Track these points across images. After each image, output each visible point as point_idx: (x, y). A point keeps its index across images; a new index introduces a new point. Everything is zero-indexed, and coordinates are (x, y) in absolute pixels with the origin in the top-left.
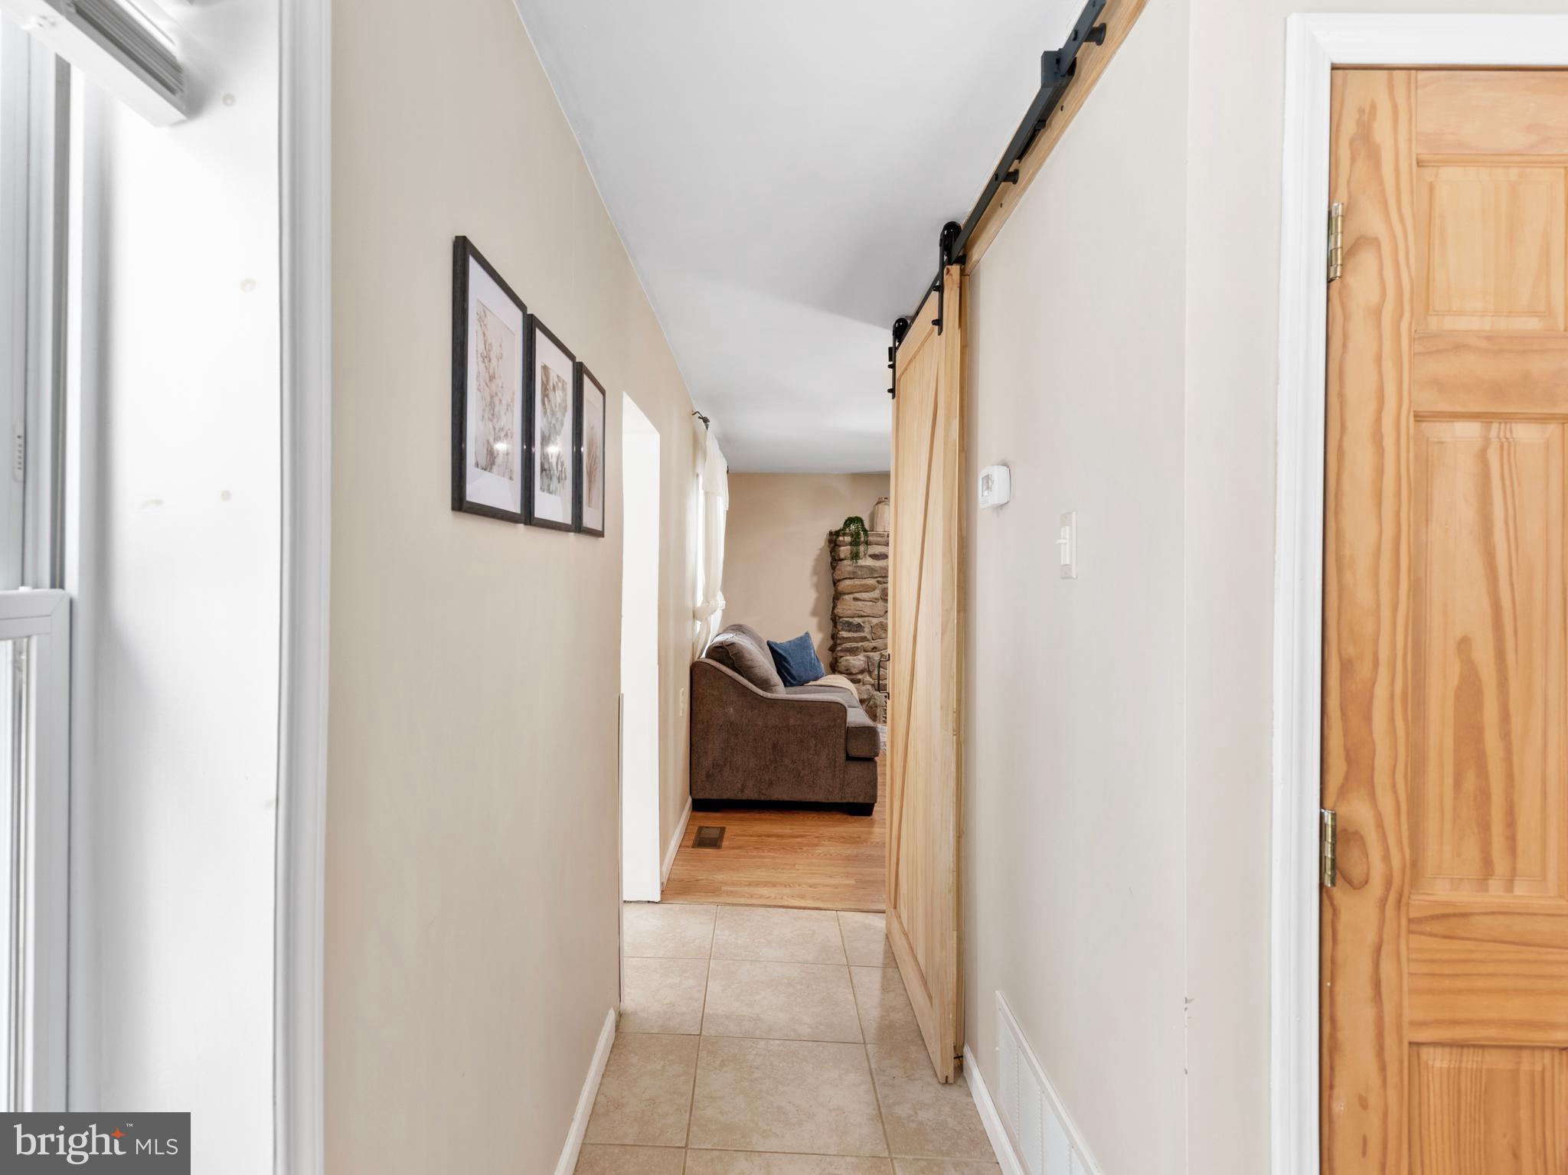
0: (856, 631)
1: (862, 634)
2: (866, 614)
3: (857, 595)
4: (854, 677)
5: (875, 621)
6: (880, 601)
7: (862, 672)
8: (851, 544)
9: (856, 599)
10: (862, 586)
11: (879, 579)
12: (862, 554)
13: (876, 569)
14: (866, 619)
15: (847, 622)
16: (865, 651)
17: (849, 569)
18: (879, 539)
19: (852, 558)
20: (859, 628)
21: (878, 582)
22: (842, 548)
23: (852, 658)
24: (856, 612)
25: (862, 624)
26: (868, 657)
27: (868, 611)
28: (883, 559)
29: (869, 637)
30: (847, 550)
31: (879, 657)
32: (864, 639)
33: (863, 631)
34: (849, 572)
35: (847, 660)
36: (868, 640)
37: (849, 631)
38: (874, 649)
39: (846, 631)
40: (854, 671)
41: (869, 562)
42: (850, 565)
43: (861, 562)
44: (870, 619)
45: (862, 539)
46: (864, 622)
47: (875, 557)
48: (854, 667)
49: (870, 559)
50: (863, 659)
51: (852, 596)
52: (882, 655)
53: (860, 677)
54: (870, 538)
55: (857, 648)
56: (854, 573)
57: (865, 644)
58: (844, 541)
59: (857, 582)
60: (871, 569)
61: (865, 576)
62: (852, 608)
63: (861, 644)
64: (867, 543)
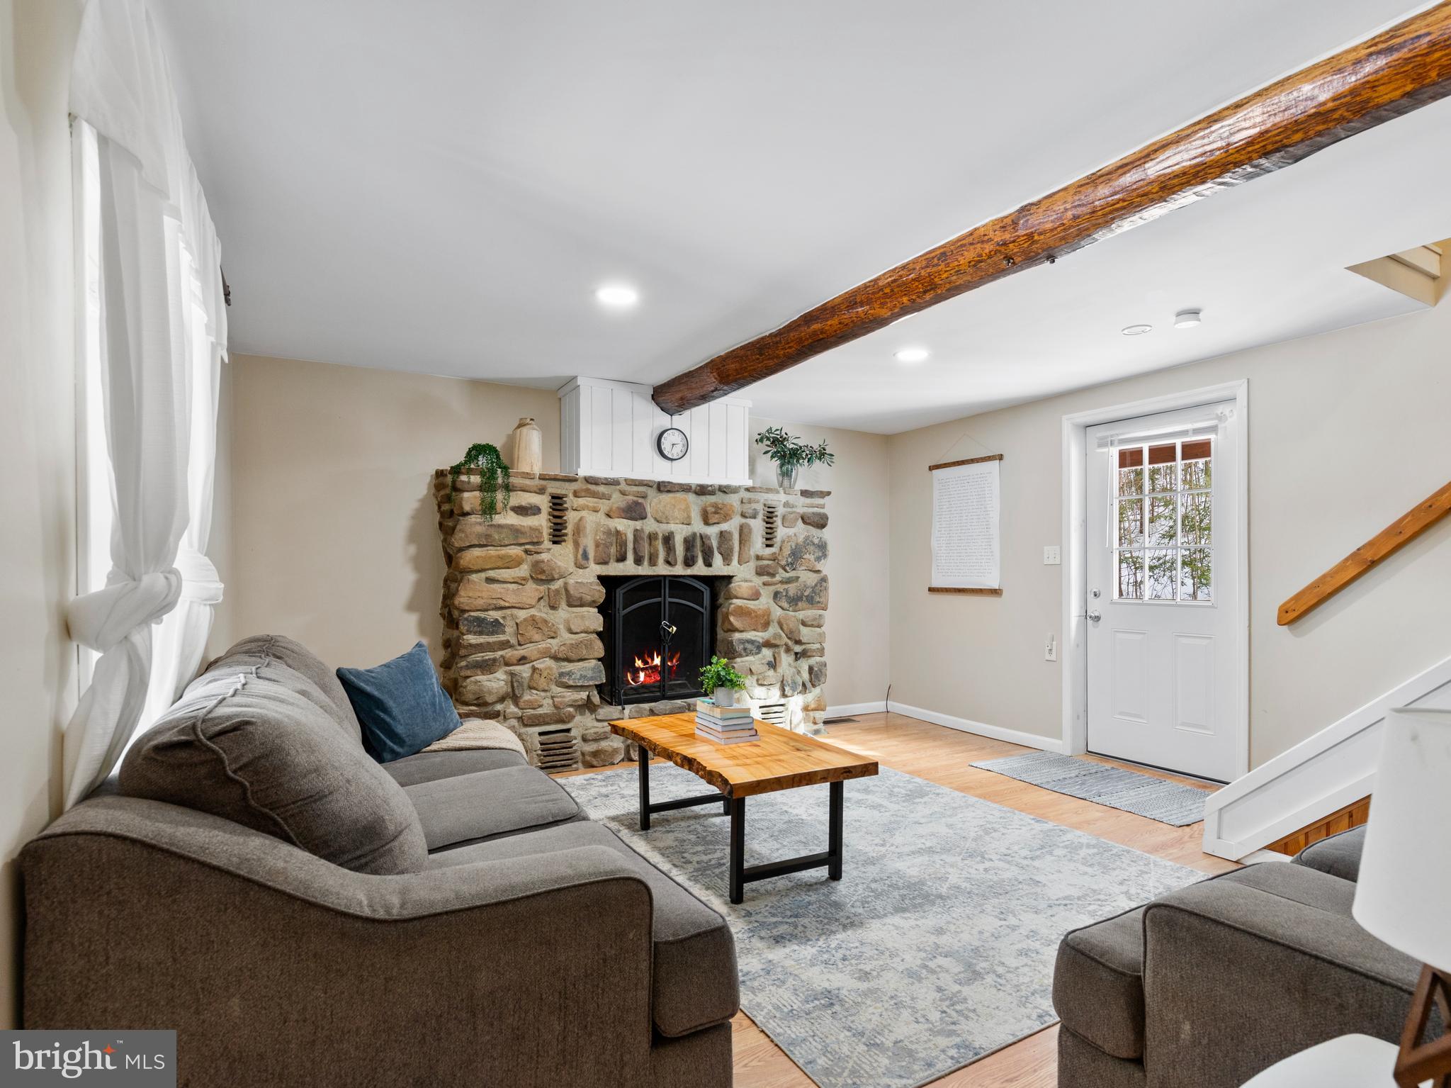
0: (492, 633)
1: (502, 638)
2: (507, 605)
3: (491, 574)
4: (490, 708)
5: (522, 615)
6: (530, 582)
7: (502, 699)
8: (481, 488)
9: (490, 580)
10: (501, 557)
11: (528, 547)
12: (499, 505)
13: (523, 529)
14: (508, 612)
15: (477, 619)
16: (507, 664)
17: (479, 529)
18: (528, 482)
19: (484, 513)
20: (496, 626)
21: (526, 551)
22: (466, 495)
23: (485, 677)
24: (491, 601)
25: (501, 621)
26: (512, 674)
27: (511, 599)
28: (534, 514)
29: (513, 641)
30: (475, 497)
31: (530, 671)
32: (505, 645)
33: (504, 632)
34: (479, 536)
35: (476, 682)
36: (512, 647)
37: (481, 633)
38: (523, 660)
39: (475, 633)
40: (490, 699)
41: (511, 519)
42: (480, 524)
43: (498, 519)
44: (515, 611)
45: (500, 481)
46: (504, 618)
47: (522, 510)
48: (490, 693)
49: (512, 513)
50: (504, 677)
51: (483, 575)
52: (534, 669)
53: (499, 707)
54: (513, 480)
55: (494, 660)
56: (488, 536)
57: (508, 653)
58: (469, 482)
59: (492, 551)
60: (516, 531)
61: (507, 543)
62: (484, 595)
63: (500, 653)
64: (508, 488)
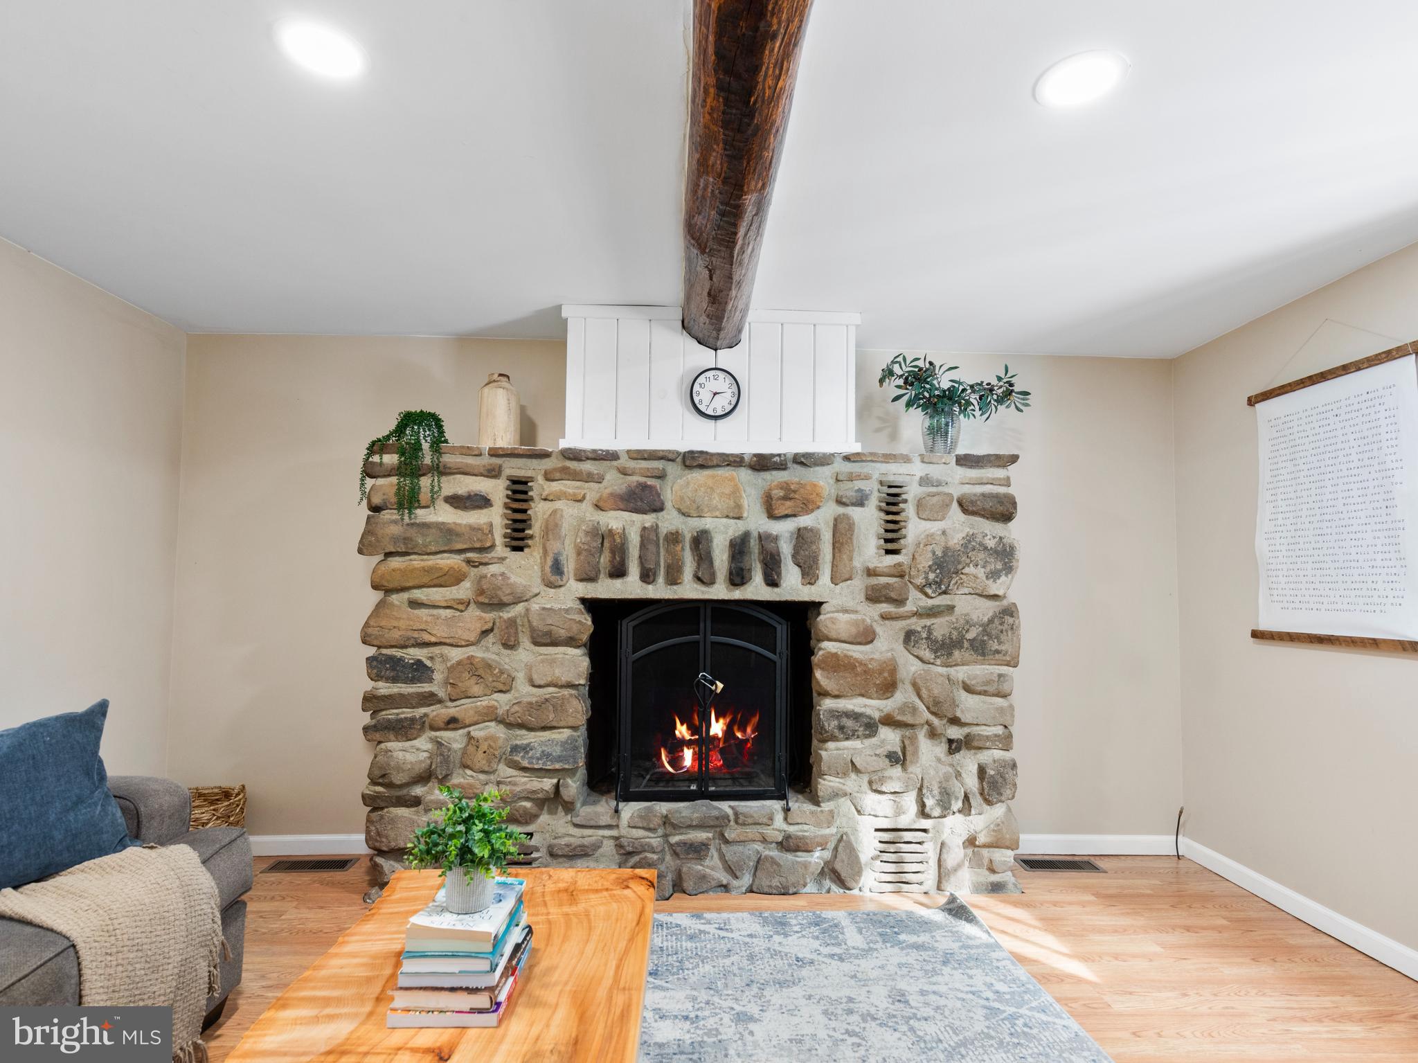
0: (413, 681)
1: (425, 688)
2: (433, 639)
3: (418, 594)
4: (404, 792)
5: (456, 654)
6: (472, 606)
7: (424, 777)
8: (398, 471)
9: (414, 604)
10: (427, 570)
11: (470, 555)
12: (424, 496)
13: (458, 529)
14: (436, 650)
15: (391, 658)
16: (433, 728)
17: (395, 530)
18: (470, 460)
19: (400, 506)
20: (420, 671)
21: (468, 562)
23: (400, 745)
24: (410, 634)
25: (428, 663)
26: (439, 744)
27: (440, 632)
28: (480, 507)
29: (441, 694)
30: (391, 485)
31: (465, 740)
32: (430, 699)
33: (431, 680)
34: (395, 540)
35: (388, 751)
36: (440, 701)
37: (395, 680)
38: (452, 723)
39: (387, 680)
40: (398, 779)
41: (445, 515)
42: (395, 522)
43: (422, 515)
44: (446, 650)
45: (427, 460)
46: (431, 658)
47: (457, 501)
48: (399, 769)
49: (447, 507)
50: (429, 746)
51: (405, 596)
52: (470, 737)
53: (418, 791)
54: (447, 459)
55: (413, 720)
56: (406, 540)
57: (434, 711)
58: (381, 464)
59: (416, 562)
60: (448, 532)
61: (433, 549)
62: (402, 624)
63: (423, 710)
64: (441, 471)
